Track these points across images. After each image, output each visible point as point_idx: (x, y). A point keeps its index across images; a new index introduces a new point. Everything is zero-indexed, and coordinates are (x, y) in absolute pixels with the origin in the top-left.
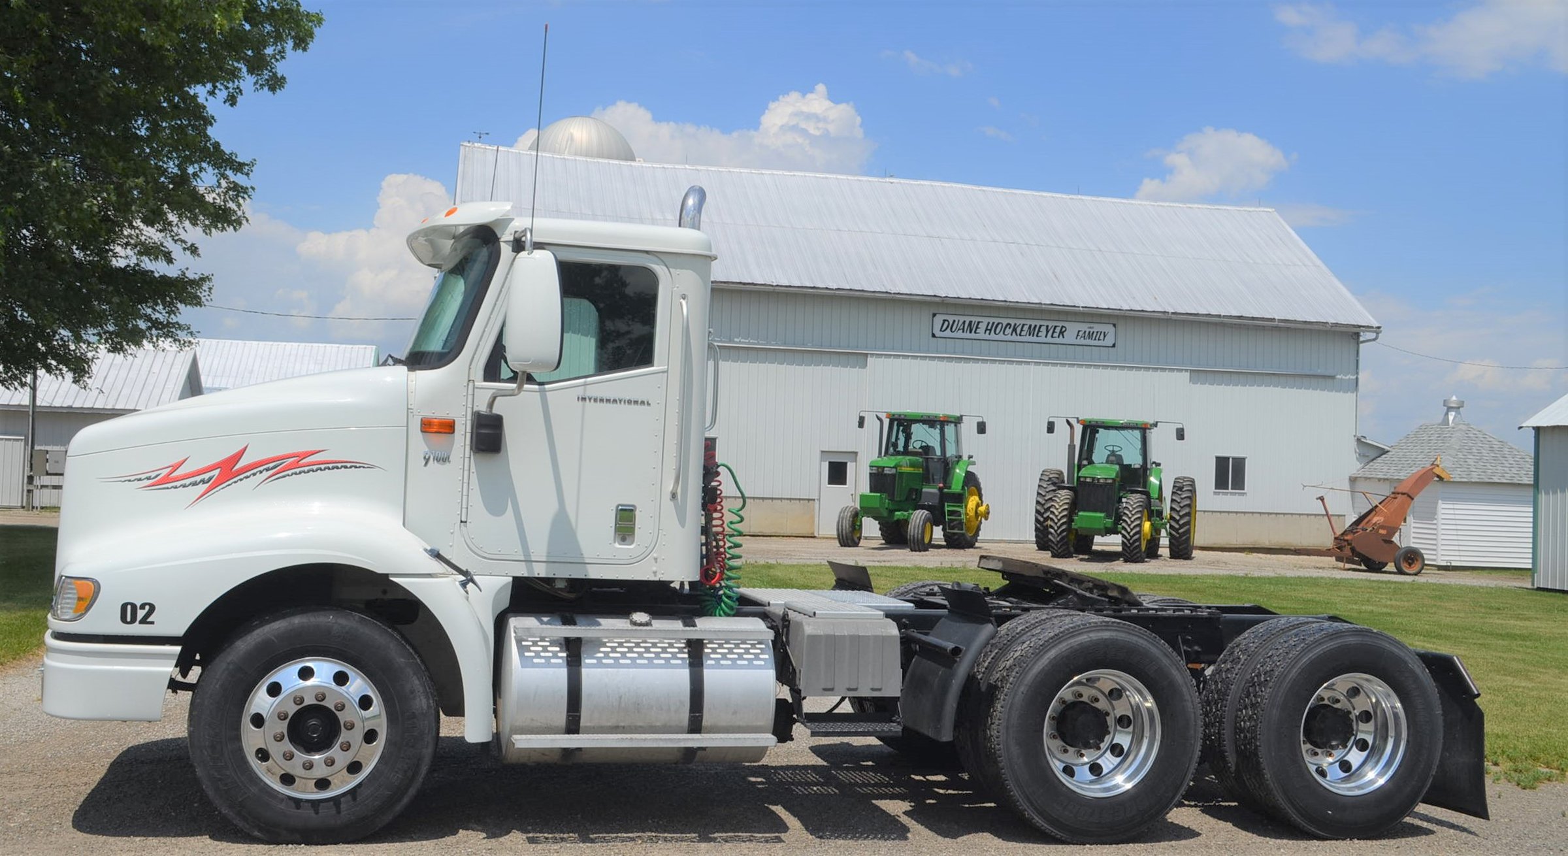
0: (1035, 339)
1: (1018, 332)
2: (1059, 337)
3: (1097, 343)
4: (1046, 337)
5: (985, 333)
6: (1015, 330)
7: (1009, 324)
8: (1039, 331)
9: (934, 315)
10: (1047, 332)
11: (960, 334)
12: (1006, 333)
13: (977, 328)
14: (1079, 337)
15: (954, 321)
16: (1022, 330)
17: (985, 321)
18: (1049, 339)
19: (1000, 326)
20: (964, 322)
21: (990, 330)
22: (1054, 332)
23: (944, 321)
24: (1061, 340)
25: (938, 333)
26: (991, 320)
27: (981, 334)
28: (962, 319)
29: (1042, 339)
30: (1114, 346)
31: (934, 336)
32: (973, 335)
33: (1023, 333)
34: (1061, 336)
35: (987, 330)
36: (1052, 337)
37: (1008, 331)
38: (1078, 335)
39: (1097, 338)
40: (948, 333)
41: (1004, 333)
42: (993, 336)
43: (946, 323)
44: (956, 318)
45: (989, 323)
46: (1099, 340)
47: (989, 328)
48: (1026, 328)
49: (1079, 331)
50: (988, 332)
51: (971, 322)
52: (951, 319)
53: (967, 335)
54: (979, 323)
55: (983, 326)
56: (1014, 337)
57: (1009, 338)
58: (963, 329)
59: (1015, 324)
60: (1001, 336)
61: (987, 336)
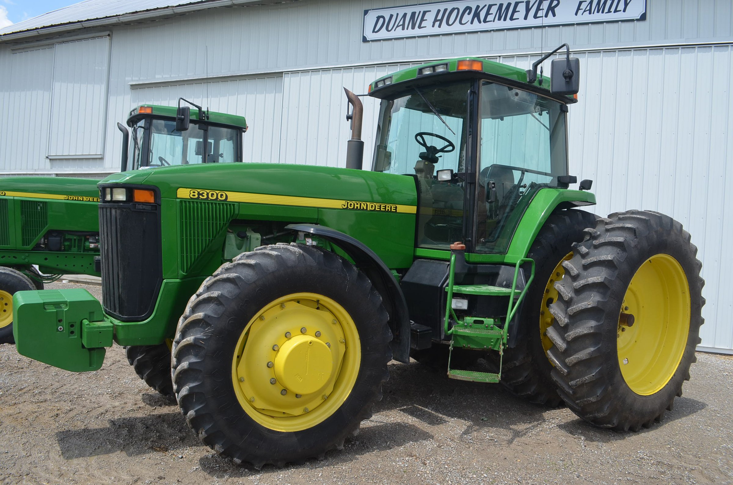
0: (508, 24)
1: (482, 18)
2: (546, 16)
3: (612, 16)
4: (526, 18)
5: (433, 26)
6: (477, 15)
7: (469, 8)
8: (514, 11)
9: (366, 12)
10: (528, 10)
11: (399, 32)
12: (463, 22)
13: (422, 20)
14: (580, 12)
15: (391, 16)
16: (488, 14)
17: (434, 8)
18: (531, 21)
19: (455, 12)
20: (405, 15)
21: (441, 21)
22: (538, 9)
23: (378, 18)
24: (550, 20)
25: (370, 35)
26: (442, 7)
27: (428, 28)
28: (401, 12)
29: (520, 22)
30: (643, 18)
31: (365, 40)
32: (417, 32)
33: (490, 18)
34: (550, 13)
35: (436, 20)
36: (535, 17)
37: (467, 18)
38: (579, 9)
39: (613, 9)
40: (383, 34)
41: (460, 23)
42: (445, 29)
43: (381, 20)
44: (394, 12)
45: (439, 11)
46: (616, 11)
47: (439, 17)
48: (494, 10)
49: (581, 3)
50: (437, 23)
51: (413, 14)
52: (386, 14)
53: (410, 32)
54: (425, 13)
55: (430, 17)
56: (477, 26)
57: (468, 27)
58: (403, 25)
59: (478, 7)
60: (457, 27)
61: (436, 30)
